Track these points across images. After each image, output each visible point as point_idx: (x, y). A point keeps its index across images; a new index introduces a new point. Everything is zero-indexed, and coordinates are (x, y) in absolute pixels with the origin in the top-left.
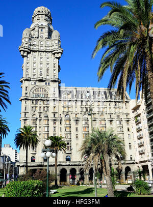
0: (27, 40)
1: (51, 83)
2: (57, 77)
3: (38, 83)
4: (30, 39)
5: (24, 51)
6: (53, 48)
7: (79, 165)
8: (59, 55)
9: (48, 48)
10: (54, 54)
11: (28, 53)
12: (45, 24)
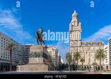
0: (71, 27)
1: (79, 41)
2: (80, 39)
3: (75, 42)
4: (72, 27)
5: (70, 31)
6: (79, 29)
7: (87, 65)
8: (81, 32)
9: (78, 29)
10: (80, 31)
11: (72, 32)
12: (76, 20)
